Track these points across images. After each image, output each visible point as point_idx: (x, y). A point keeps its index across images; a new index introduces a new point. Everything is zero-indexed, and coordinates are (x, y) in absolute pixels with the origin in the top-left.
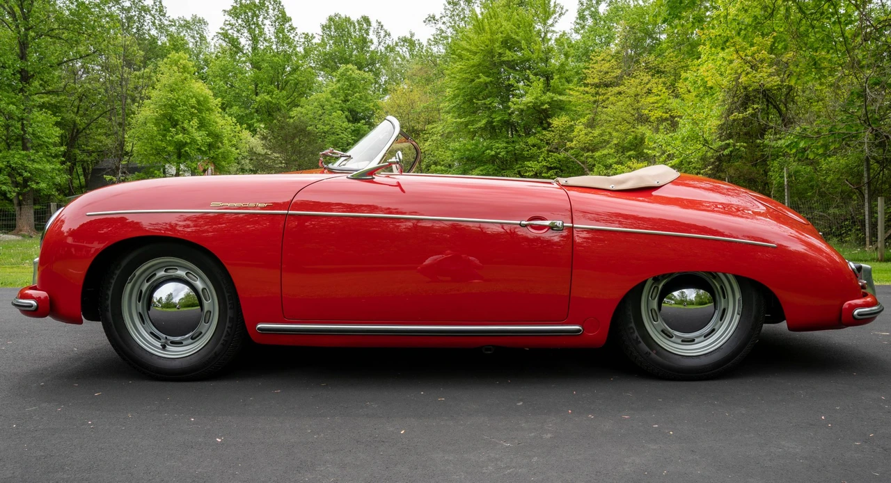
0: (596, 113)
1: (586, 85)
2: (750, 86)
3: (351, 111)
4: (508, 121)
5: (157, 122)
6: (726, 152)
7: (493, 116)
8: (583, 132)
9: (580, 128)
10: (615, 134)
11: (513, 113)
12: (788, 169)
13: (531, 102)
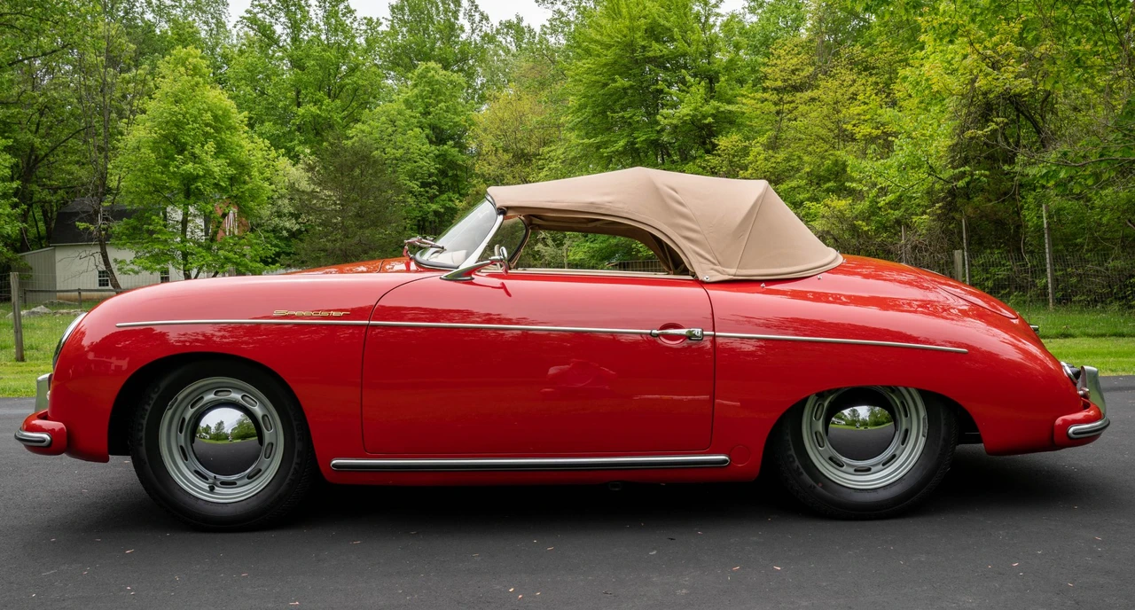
0: (780, 130)
1: (765, 90)
2: (990, 91)
3: (433, 127)
4: (657, 140)
5: (155, 146)
6: (961, 184)
7: (635, 135)
8: (762, 157)
9: (756, 149)
10: (806, 158)
11: (663, 130)
12: (1047, 206)
13: (688, 115)
